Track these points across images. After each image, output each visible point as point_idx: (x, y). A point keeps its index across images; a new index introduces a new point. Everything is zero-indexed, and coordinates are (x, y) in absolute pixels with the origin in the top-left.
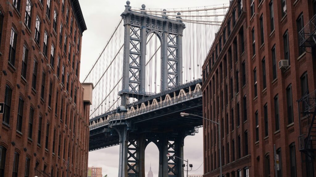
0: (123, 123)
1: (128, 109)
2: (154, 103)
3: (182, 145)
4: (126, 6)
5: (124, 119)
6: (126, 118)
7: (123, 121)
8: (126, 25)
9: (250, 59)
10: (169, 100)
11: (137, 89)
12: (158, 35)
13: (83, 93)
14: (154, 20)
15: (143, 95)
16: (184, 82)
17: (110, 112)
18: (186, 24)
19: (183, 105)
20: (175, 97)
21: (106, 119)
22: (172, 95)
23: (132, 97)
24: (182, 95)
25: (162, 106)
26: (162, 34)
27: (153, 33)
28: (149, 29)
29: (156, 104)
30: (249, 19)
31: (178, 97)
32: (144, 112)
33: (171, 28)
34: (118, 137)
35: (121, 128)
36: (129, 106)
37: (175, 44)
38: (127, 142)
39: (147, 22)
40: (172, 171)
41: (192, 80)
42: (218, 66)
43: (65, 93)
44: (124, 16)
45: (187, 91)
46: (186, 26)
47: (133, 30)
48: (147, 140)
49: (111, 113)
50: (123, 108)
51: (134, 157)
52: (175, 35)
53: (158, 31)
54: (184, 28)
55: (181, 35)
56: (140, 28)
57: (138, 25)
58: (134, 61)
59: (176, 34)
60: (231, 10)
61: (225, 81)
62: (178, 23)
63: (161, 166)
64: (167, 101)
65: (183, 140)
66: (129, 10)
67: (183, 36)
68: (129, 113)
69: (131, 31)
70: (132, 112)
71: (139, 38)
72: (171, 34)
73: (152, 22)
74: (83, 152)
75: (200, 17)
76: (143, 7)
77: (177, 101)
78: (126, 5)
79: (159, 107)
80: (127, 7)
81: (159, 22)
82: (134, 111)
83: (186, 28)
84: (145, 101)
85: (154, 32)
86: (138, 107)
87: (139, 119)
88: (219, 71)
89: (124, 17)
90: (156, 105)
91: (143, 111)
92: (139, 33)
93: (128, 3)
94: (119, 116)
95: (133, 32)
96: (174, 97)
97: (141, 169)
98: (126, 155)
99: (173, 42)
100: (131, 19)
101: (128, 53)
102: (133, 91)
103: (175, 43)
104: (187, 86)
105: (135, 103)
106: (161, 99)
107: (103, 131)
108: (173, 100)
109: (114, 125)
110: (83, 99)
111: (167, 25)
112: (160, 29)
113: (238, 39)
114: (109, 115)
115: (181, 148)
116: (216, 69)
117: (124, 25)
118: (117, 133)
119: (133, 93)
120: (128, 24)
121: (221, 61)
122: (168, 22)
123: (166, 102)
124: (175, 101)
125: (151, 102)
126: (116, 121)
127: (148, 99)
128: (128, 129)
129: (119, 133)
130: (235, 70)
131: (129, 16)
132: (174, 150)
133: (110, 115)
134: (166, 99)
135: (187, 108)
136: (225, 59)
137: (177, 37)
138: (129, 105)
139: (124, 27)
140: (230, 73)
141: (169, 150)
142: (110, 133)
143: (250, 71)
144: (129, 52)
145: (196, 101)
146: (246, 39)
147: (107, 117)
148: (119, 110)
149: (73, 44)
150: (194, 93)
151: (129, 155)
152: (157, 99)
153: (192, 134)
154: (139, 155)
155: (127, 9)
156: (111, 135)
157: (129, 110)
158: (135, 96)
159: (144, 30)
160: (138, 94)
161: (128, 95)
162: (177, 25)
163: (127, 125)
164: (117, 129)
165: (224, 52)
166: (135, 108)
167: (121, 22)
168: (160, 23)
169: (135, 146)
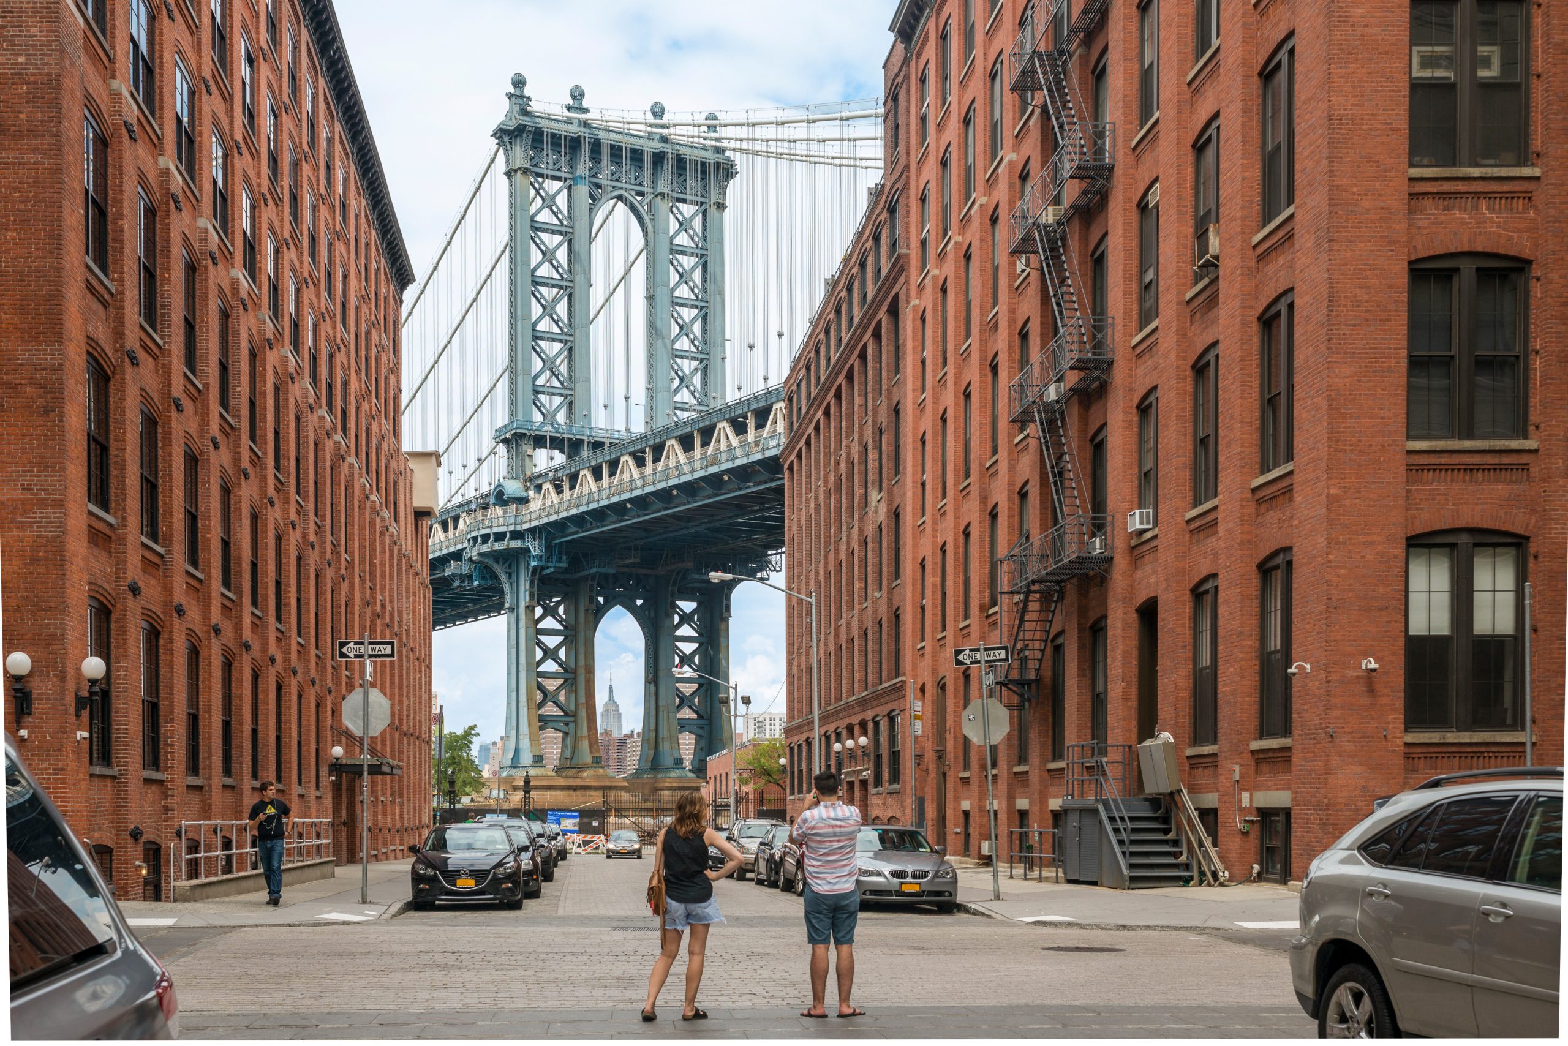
0: (517, 544)
1: (531, 493)
2: (622, 472)
3: (725, 614)
4: (510, 96)
5: (519, 528)
6: (526, 526)
7: (517, 535)
8: (516, 171)
9: (914, 403)
10: (678, 462)
11: (561, 418)
12: (633, 208)
13: (411, 484)
14: (620, 148)
15: (585, 438)
16: (731, 396)
17: (469, 503)
18: (738, 162)
19: (726, 478)
20: (697, 452)
21: (455, 528)
22: (686, 443)
23: (545, 447)
24: (723, 445)
25: (654, 483)
26: (650, 205)
27: (614, 200)
28: (599, 186)
29: (631, 477)
30: (915, 278)
31: (709, 453)
32: (589, 503)
33: (682, 178)
34: (501, 592)
35: (512, 559)
36: (535, 482)
37: (696, 239)
38: (530, 609)
39: (592, 159)
40: (690, 707)
41: (760, 387)
42: (831, 394)
43: (374, 502)
44: (506, 135)
45: (740, 428)
46: (738, 168)
47: (542, 192)
48: (601, 600)
49: (474, 507)
50: (513, 488)
51: (556, 659)
52: (697, 203)
53: (633, 193)
54: (733, 175)
55: (721, 206)
56: (568, 183)
57: (559, 170)
58: (548, 310)
59: (703, 200)
60: (870, 227)
61: (848, 447)
62: (710, 157)
63: (653, 687)
64: (671, 465)
65: (728, 598)
66: (525, 113)
67: (727, 211)
68: (535, 505)
69: (533, 192)
70: (548, 503)
71: (565, 222)
72: (684, 201)
73: (612, 155)
74: (420, 666)
75: (790, 141)
76: (574, 98)
77: (707, 467)
78: (512, 91)
79: (644, 485)
80: (513, 99)
81: (636, 155)
82: (554, 497)
83: (738, 176)
84: (593, 463)
85: (620, 198)
86: (566, 485)
87: (573, 529)
88: (832, 412)
89: (506, 139)
90: (632, 480)
91: (585, 500)
92: (562, 201)
93: (519, 82)
94: (499, 519)
95: (538, 198)
96: (693, 449)
97: (582, 700)
98: (530, 653)
99: (691, 232)
100: (534, 148)
101: (524, 281)
102: (549, 428)
103: (697, 235)
104: (740, 412)
105: (557, 470)
106: (649, 457)
107: (448, 572)
108: (691, 461)
109: (485, 548)
110: (412, 502)
111: (668, 166)
112: (640, 185)
113: (883, 331)
114: (464, 514)
115: (722, 626)
116: (825, 403)
117: (509, 174)
118: (495, 577)
119: (548, 435)
120: (520, 168)
121: (839, 381)
122: (670, 156)
123: (667, 469)
124: (697, 465)
125: (614, 465)
126: (492, 538)
127: (602, 458)
128: (534, 564)
129: (503, 577)
130: (874, 422)
131: (524, 135)
132: (696, 635)
133: (469, 512)
134: (668, 457)
135: (740, 489)
136: (850, 377)
137: (705, 213)
138: (537, 478)
139: (505, 181)
140: (861, 426)
141: (679, 633)
142: (470, 577)
143: (910, 440)
144: (529, 279)
145: (773, 465)
146: (905, 341)
147: (456, 519)
148: (500, 498)
149: (383, 342)
150: (765, 436)
151: (539, 654)
152: (633, 455)
153: (759, 575)
154: (573, 653)
155: (517, 108)
156: (476, 583)
157: (537, 495)
158: (556, 443)
159: (582, 190)
160: (566, 436)
161: (531, 442)
162: (703, 164)
163: (529, 551)
164: (497, 562)
165: (848, 357)
166: (559, 489)
167: (493, 160)
168: (641, 161)
169: (560, 622)
